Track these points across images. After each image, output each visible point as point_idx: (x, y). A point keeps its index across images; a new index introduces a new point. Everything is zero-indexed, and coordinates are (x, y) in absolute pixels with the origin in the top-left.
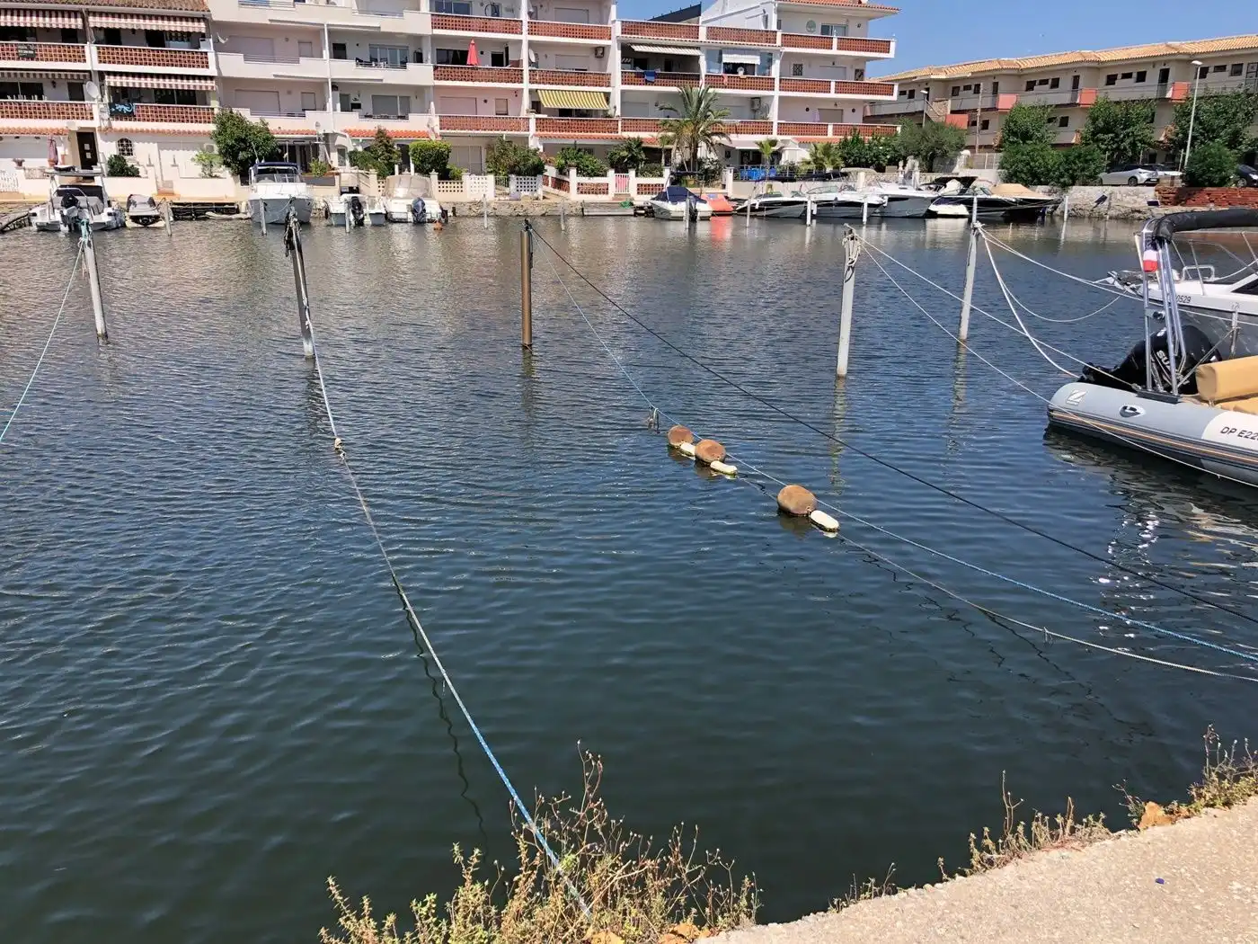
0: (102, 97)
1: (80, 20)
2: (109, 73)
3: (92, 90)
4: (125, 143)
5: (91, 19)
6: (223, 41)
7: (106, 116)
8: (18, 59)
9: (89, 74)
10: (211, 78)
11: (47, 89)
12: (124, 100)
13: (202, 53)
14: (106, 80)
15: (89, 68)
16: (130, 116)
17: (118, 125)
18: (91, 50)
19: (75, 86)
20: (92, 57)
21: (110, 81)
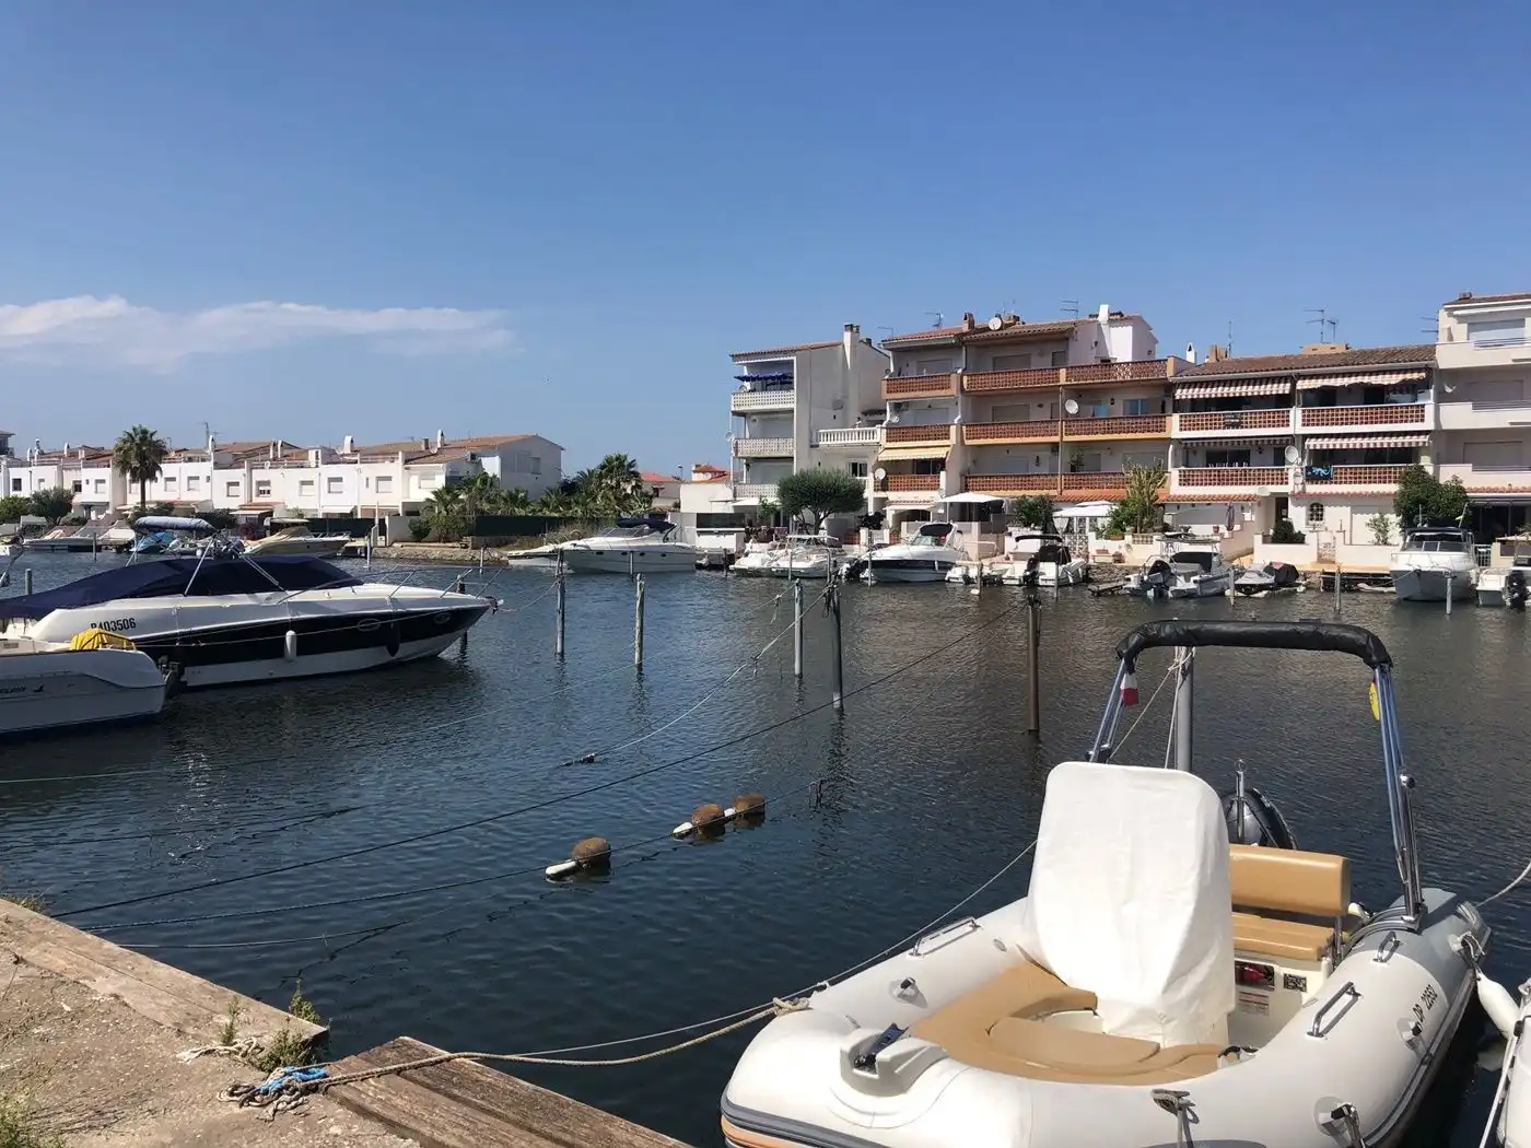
0: (1303, 460)
1: (1288, 385)
2: (1312, 436)
3: (1293, 455)
4: (1315, 508)
5: (1300, 382)
6: (1449, 390)
7: (1300, 480)
8: (1224, 428)
9: (1291, 440)
10: (1426, 433)
11: (1254, 456)
12: (1324, 462)
13: (1418, 406)
14: (1306, 443)
15: (1291, 432)
16: (1326, 479)
17: (1312, 488)
18: (1296, 414)
19: (1277, 451)
20: (1296, 421)
21: (1311, 443)
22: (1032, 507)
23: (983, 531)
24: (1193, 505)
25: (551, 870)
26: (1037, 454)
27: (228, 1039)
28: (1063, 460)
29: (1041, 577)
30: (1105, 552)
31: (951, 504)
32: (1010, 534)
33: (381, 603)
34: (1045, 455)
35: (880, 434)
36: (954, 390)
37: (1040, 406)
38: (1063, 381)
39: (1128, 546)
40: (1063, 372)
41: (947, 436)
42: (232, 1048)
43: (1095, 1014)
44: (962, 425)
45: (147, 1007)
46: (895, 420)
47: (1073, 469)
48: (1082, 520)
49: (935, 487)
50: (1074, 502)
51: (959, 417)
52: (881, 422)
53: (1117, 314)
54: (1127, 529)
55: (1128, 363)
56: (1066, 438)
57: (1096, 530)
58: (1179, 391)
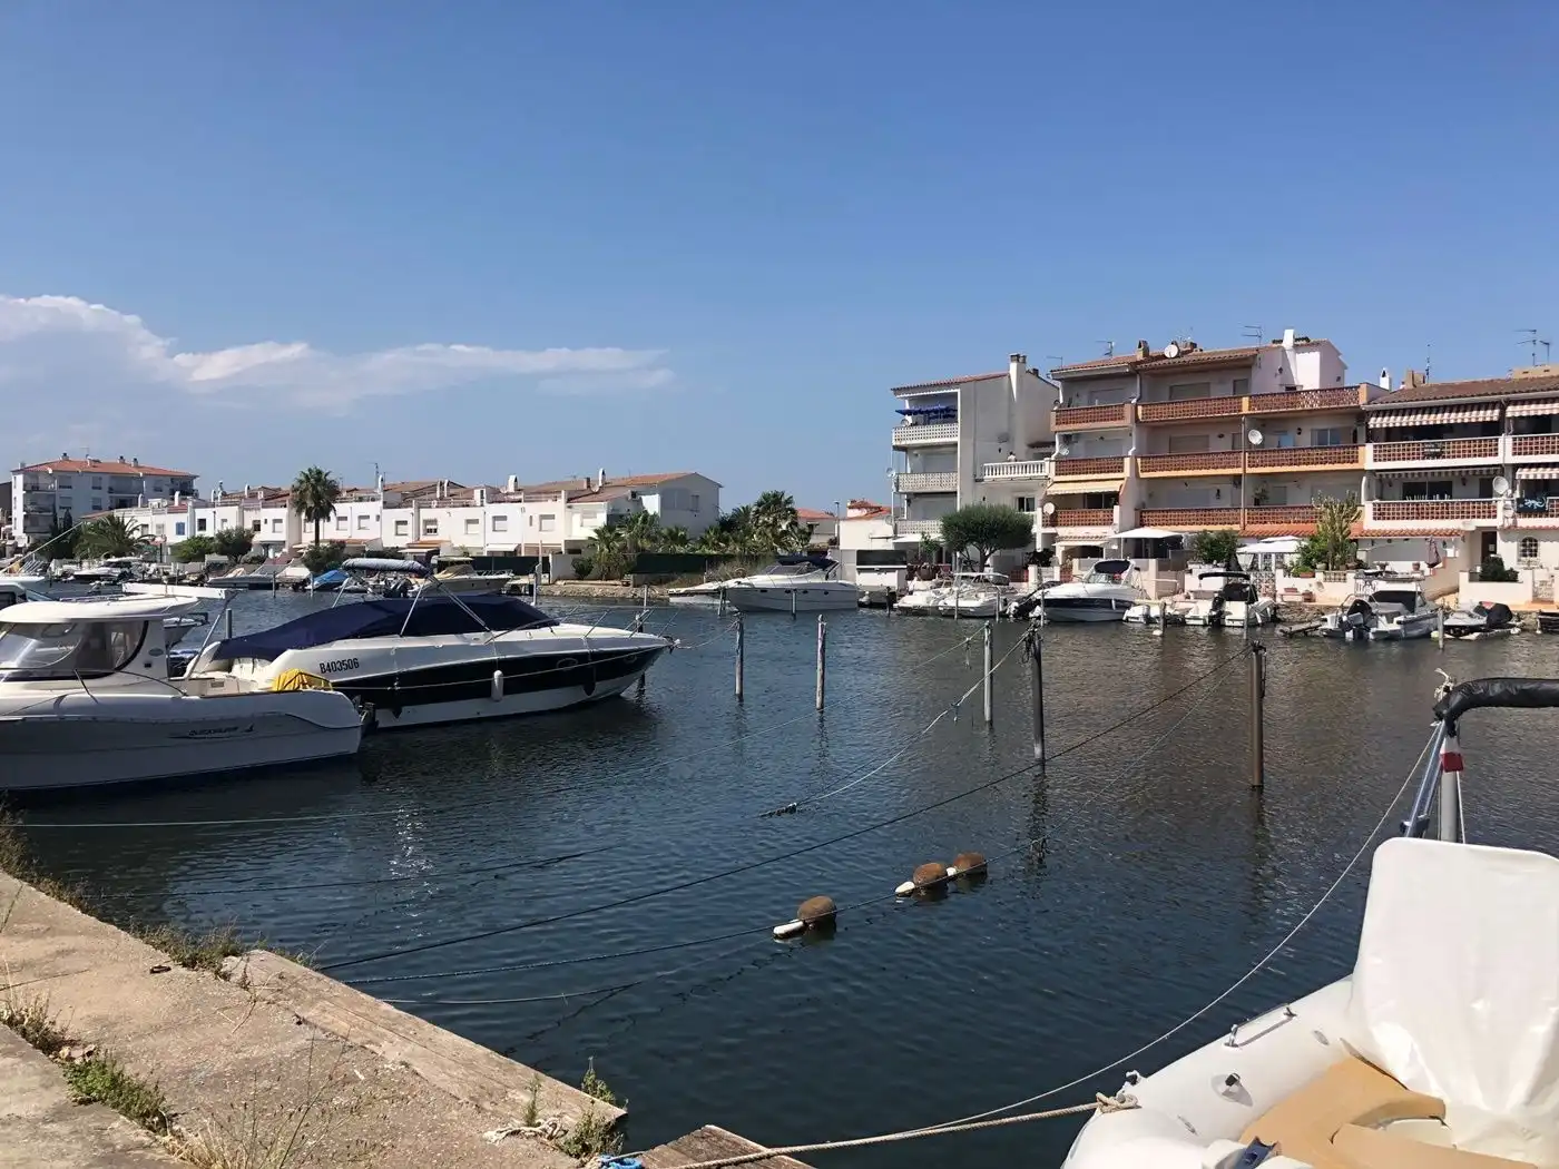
0: (1513, 492)
1: (1497, 412)
2: (1524, 466)
3: (1502, 486)
4: (1528, 543)
5: (1510, 408)
7: (1510, 513)
8: (1423, 458)
9: (1500, 470)
11: (1456, 489)
12: (1538, 494)
14: (1518, 473)
15: (1500, 462)
16: (1541, 512)
17: (1524, 522)
18: (1505, 442)
19: (1483, 483)
20: (1505, 450)
21: (1523, 474)
22: (1214, 543)
23: (1161, 568)
24: (1389, 541)
25: (779, 930)
26: (1218, 487)
27: (531, 1120)
28: (1245, 495)
29: (1227, 617)
30: (1293, 590)
31: (1126, 540)
32: (1191, 572)
33: (576, 642)
34: (1227, 488)
35: (1049, 467)
36: (1128, 421)
37: (1221, 436)
38: (1245, 410)
39: (1319, 584)
40: (1245, 401)
41: (1121, 469)
42: (537, 1129)
43: (1443, 1124)
44: (1136, 457)
45: (439, 1079)
46: (1065, 452)
47: (1257, 502)
48: (1267, 556)
49: (1109, 522)
50: (1259, 538)
51: (1134, 448)
52: (1049, 455)
53: (1303, 339)
54: (1318, 566)
55: (1316, 391)
56: (1249, 470)
57: (1284, 567)
58: (1373, 419)
